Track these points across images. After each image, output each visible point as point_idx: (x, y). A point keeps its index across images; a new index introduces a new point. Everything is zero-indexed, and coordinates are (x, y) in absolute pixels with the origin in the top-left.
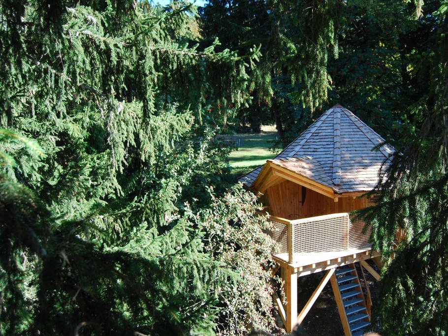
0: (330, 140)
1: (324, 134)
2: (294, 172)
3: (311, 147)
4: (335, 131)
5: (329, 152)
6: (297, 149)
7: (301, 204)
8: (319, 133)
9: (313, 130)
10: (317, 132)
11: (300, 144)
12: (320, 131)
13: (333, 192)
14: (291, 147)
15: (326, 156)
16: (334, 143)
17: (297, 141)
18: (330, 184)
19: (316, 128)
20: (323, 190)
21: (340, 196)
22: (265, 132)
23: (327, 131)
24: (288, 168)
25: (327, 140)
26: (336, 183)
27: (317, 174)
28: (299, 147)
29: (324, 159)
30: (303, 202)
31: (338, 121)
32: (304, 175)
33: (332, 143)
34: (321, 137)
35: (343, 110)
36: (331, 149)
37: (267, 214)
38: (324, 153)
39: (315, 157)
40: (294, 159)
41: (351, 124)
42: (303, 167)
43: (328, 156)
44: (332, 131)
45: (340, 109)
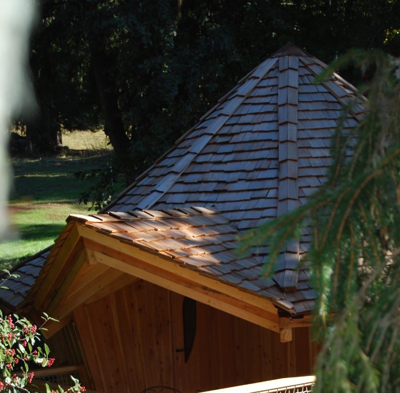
0: (265, 154)
1: (248, 136)
2: (155, 252)
3: (209, 177)
4: (281, 128)
5: (264, 193)
6: (165, 185)
7: (181, 355)
8: (232, 135)
9: (215, 126)
10: (226, 130)
11: (174, 169)
12: (235, 129)
13: (275, 311)
14: (146, 181)
15: (253, 204)
16: (279, 163)
17: (166, 162)
18: (266, 289)
19: (222, 120)
20: (246, 307)
21: (296, 324)
22: (75, 153)
23: (256, 128)
24: (135, 241)
25: (257, 155)
26: (286, 284)
27: (227, 257)
28: (172, 178)
29: (249, 215)
30: (187, 350)
31: (293, 97)
32: (185, 260)
33: (273, 164)
34: (239, 147)
35: (307, 62)
36: (270, 184)
37: (73, 384)
38: (249, 195)
39: (220, 207)
40: (156, 215)
41: (331, 106)
42: (183, 240)
43: (261, 203)
44: (273, 126)
45: (297, 59)
